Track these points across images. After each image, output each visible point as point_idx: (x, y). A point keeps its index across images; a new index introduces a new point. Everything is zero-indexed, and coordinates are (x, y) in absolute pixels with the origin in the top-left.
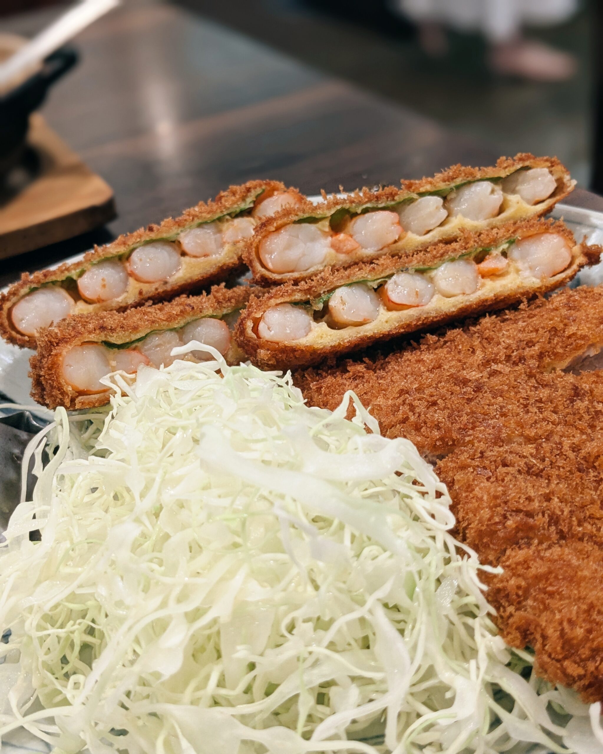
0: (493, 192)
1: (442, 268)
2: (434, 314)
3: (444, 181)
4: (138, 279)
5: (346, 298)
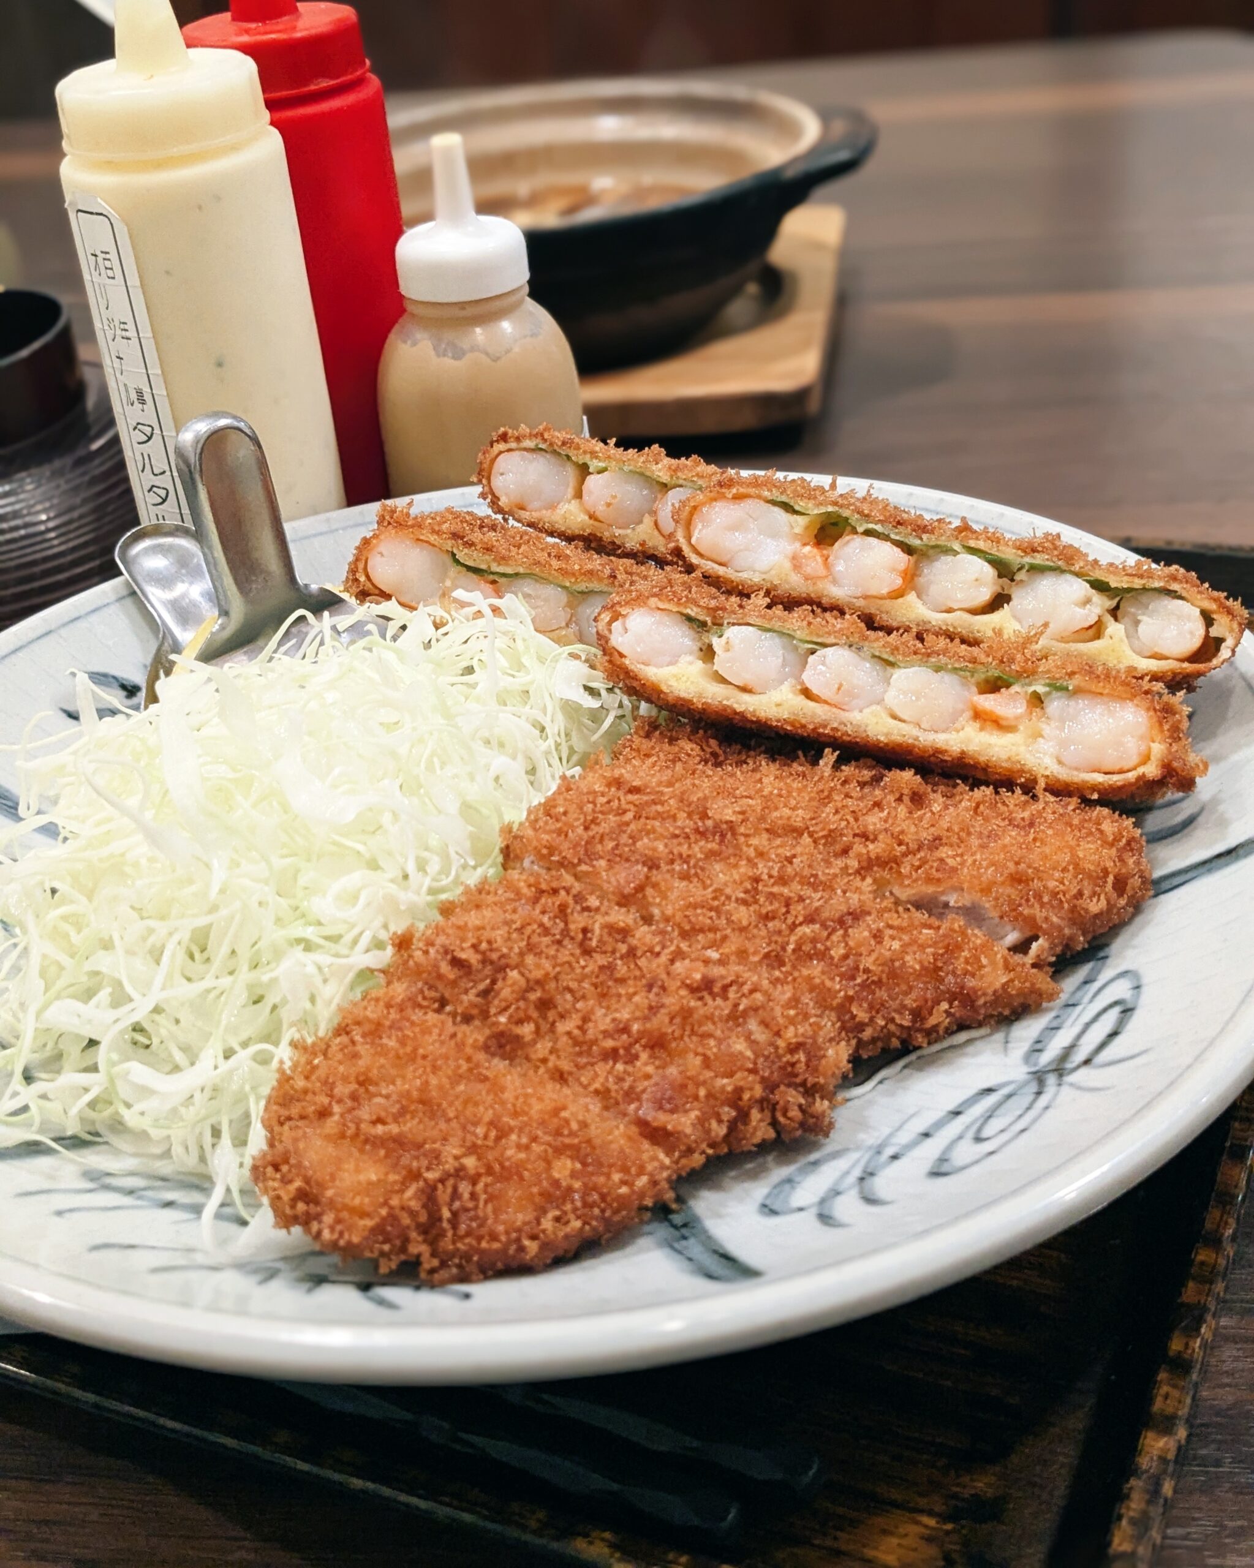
0: (1085, 602)
3: (1018, 547)
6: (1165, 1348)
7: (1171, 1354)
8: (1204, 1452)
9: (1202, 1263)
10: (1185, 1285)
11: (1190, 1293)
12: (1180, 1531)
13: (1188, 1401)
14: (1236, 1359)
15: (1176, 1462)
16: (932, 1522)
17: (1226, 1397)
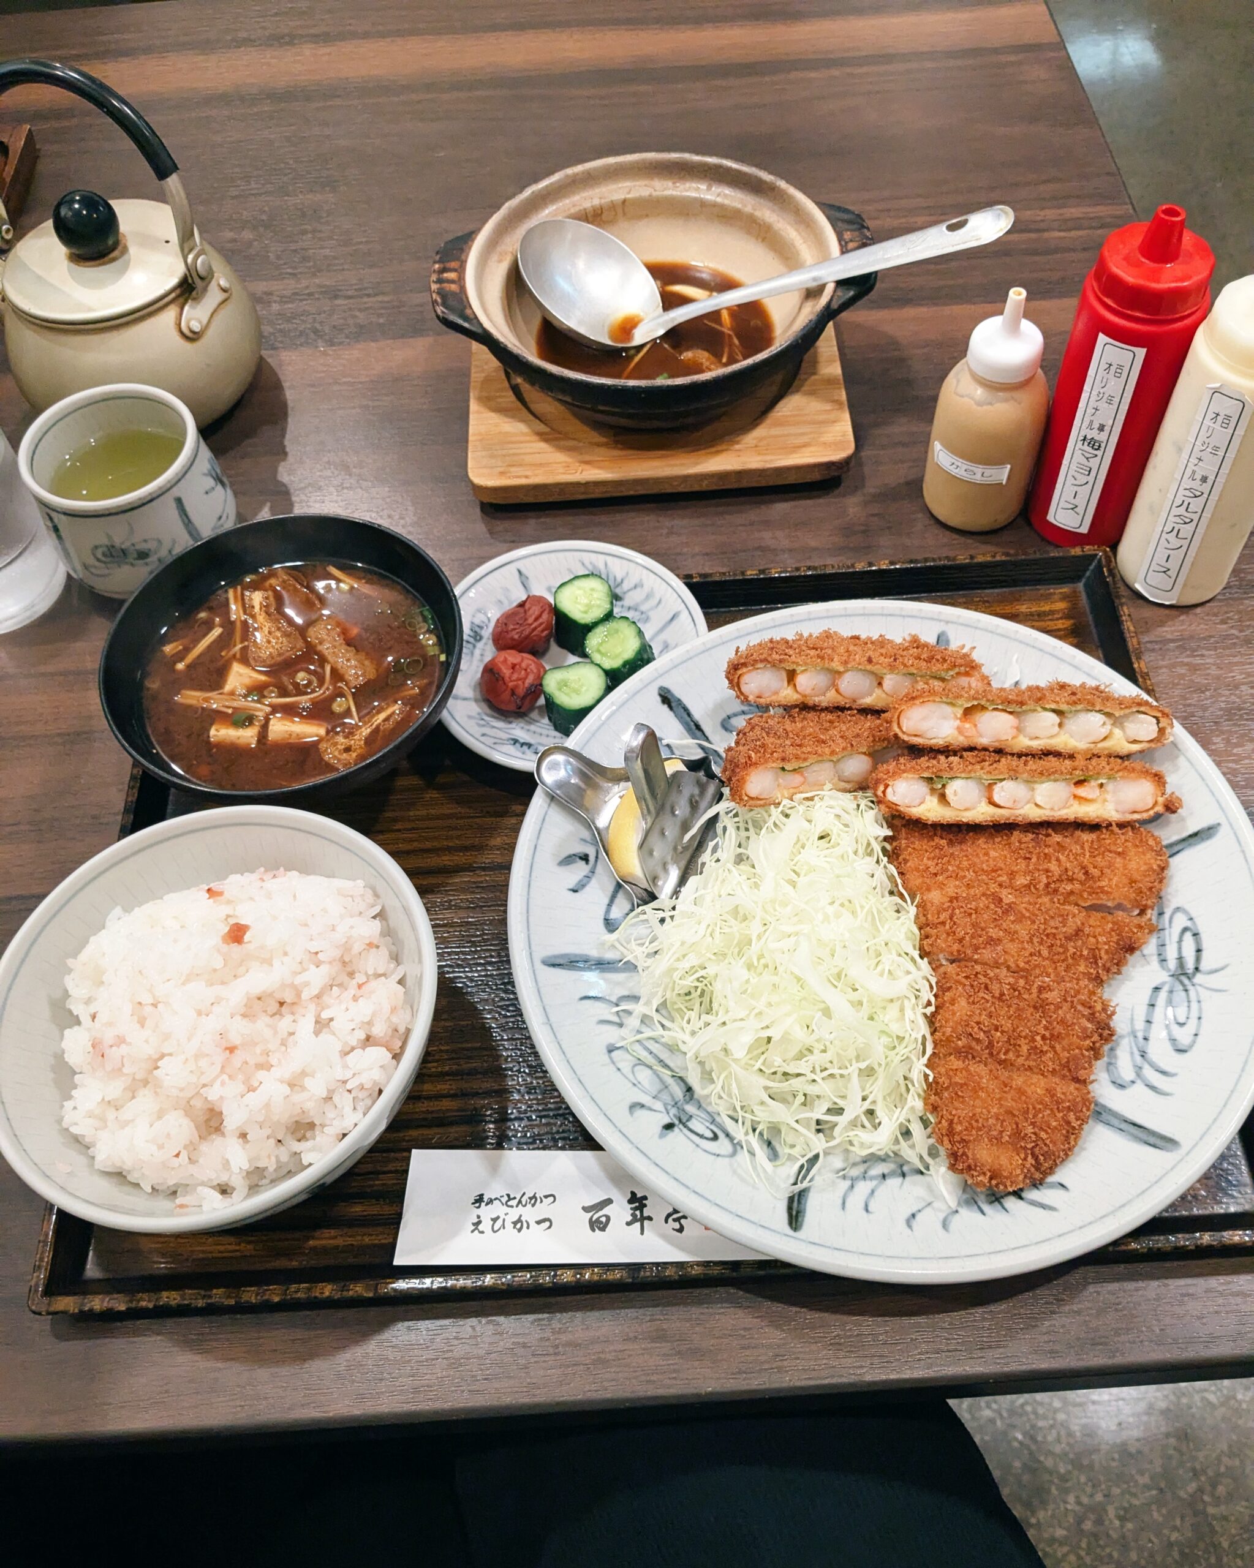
0: (1104, 724)
1: (1044, 785)
2: (1020, 819)
3: (1068, 704)
4: (837, 691)
5: (959, 791)
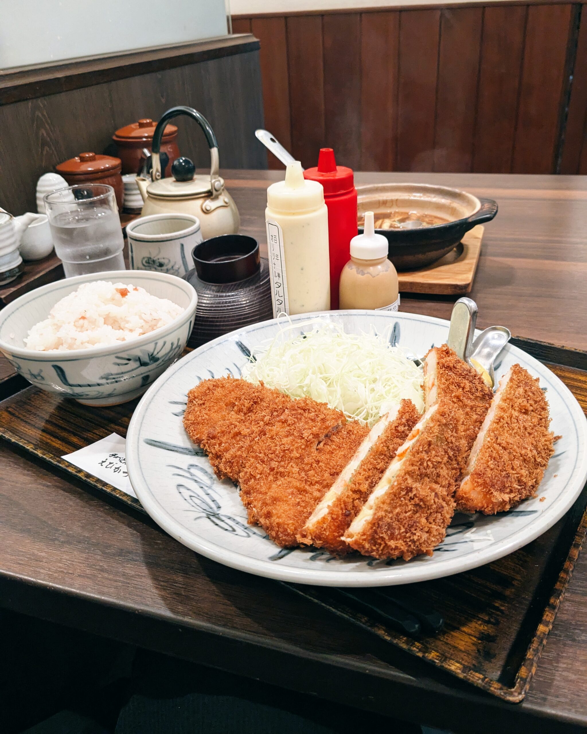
6: (549, 601)
7: (550, 603)
8: (556, 632)
9: (562, 578)
10: (556, 583)
11: (558, 586)
12: (547, 654)
13: (554, 617)
14: (569, 606)
15: (548, 634)
16: (475, 639)
17: (565, 617)
